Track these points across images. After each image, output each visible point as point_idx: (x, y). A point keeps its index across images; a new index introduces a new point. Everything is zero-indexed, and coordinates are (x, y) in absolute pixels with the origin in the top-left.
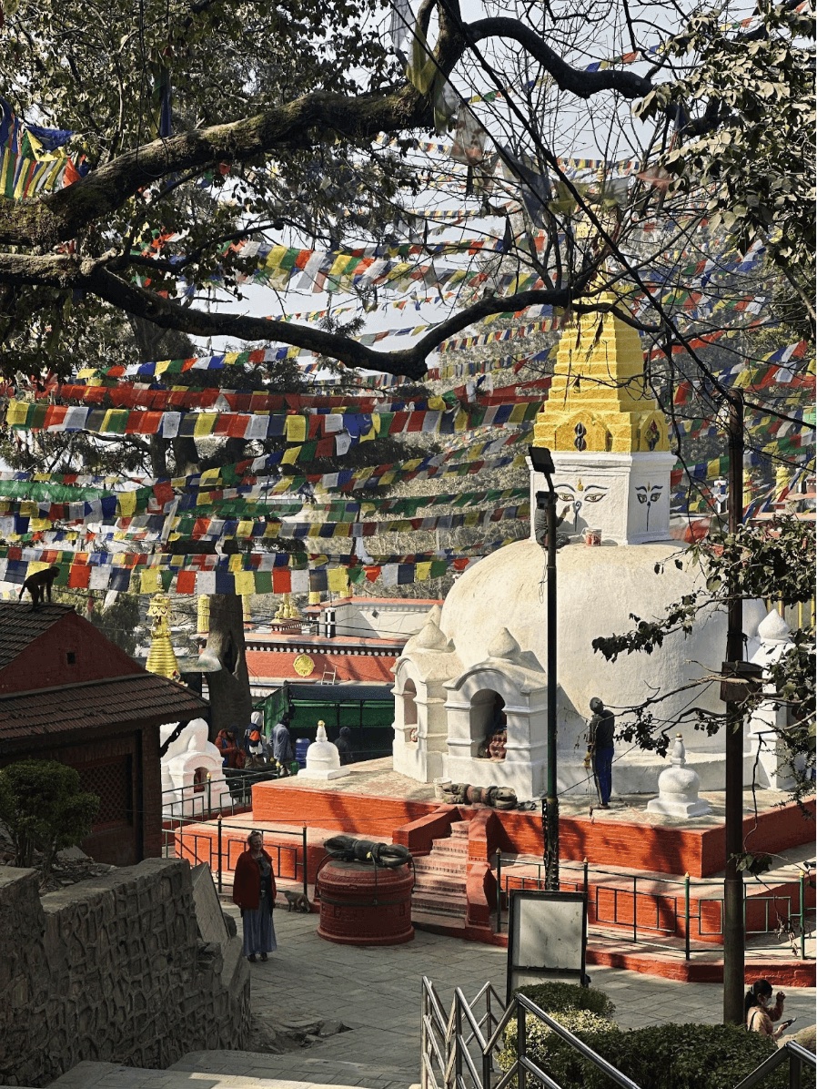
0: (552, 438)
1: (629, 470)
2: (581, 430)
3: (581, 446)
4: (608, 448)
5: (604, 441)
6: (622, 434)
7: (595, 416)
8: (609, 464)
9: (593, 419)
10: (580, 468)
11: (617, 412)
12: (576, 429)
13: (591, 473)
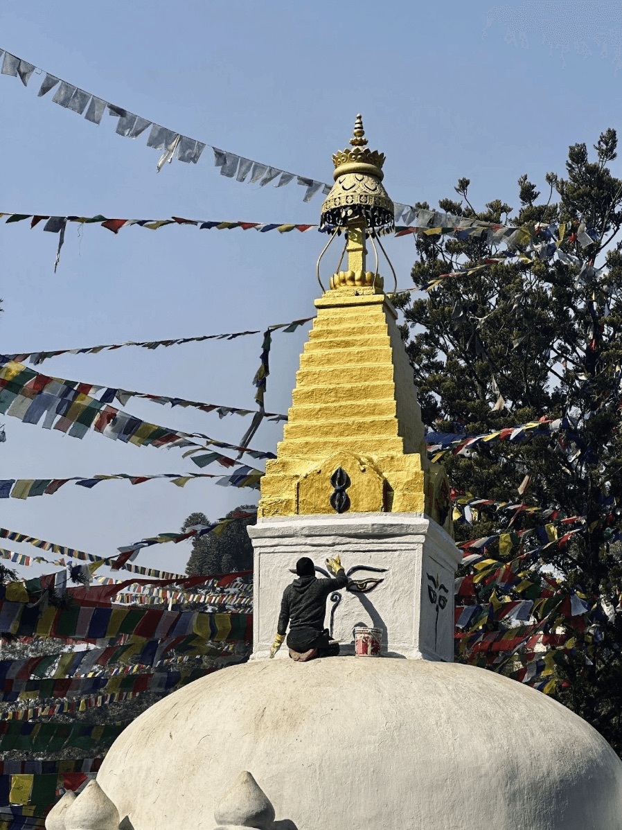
0: (293, 496)
1: (422, 539)
2: (341, 480)
3: (341, 504)
4: (387, 507)
5: (381, 497)
6: (409, 486)
7: (363, 460)
8: (390, 531)
9: (362, 464)
10: (339, 540)
11: (399, 453)
12: (333, 478)
13: (357, 547)
